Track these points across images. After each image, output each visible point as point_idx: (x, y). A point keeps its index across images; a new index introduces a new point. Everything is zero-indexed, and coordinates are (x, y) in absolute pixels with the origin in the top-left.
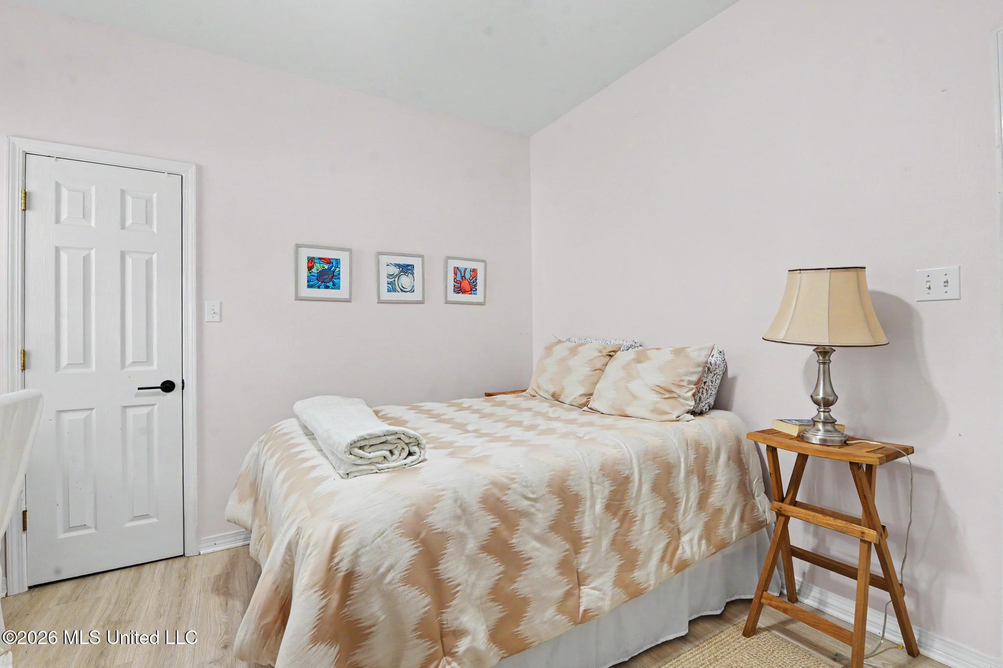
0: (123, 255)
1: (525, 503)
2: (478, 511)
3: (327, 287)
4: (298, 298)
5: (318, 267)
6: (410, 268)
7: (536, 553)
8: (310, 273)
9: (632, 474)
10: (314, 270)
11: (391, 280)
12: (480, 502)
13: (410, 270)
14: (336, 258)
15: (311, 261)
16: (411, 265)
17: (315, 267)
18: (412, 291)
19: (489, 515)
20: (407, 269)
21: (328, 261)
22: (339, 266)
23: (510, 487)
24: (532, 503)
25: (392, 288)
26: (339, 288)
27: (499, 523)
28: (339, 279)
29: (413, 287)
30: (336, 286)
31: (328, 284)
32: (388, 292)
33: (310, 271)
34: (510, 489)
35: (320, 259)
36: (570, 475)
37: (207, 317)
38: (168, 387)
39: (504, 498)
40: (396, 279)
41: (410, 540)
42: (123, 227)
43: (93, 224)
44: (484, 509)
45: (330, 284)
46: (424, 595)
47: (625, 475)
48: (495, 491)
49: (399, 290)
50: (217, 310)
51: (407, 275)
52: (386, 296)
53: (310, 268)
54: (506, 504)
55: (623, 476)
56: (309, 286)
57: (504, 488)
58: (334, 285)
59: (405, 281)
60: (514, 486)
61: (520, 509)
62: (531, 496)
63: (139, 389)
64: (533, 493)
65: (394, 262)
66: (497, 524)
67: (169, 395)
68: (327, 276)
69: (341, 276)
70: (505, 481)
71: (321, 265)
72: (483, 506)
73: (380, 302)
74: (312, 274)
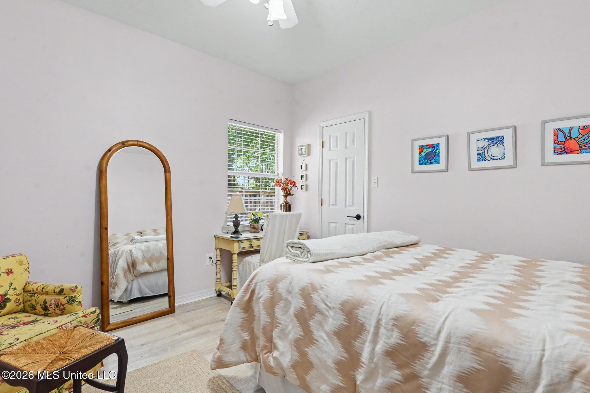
0: (346, 159)
1: (323, 306)
2: (298, 294)
3: (431, 163)
4: (413, 172)
5: (426, 151)
6: (500, 139)
7: (322, 341)
8: (421, 156)
9: (435, 345)
10: (423, 154)
11: (481, 152)
12: (300, 290)
13: (499, 141)
14: (436, 143)
15: (421, 148)
16: (501, 137)
17: (424, 152)
18: (503, 158)
19: (302, 299)
20: (498, 141)
21: (432, 146)
22: (438, 148)
23: (318, 291)
24: (328, 309)
25: (482, 158)
26: (439, 163)
27: (306, 308)
28: (439, 156)
29: (504, 154)
30: (437, 162)
31: (431, 161)
32: (478, 161)
33: (421, 155)
34: (317, 292)
35: (426, 145)
36: (362, 307)
37: (373, 185)
38: (358, 217)
39: (312, 296)
40: (486, 151)
41: (270, 289)
42: (346, 147)
43: (338, 149)
44: (301, 295)
45: (433, 161)
46: (266, 316)
47: (423, 340)
48: (310, 288)
49: (489, 159)
50: (376, 182)
51: (497, 145)
52: (476, 164)
53: (420, 153)
54: (312, 300)
55: (420, 340)
56: (420, 164)
57: (315, 289)
58: (435, 161)
59: (495, 151)
60: (320, 292)
61: (319, 307)
62: (328, 304)
63: (348, 217)
64: (330, 302)
65: (482, 137)
66: (305, 307)
67: (359, 221)
68: (431, 156)
69: (440, 155)
70: (318, 286)
71: (427, 149)
72: (301, 293)
73: (471, 170)
74: (422, 156)
